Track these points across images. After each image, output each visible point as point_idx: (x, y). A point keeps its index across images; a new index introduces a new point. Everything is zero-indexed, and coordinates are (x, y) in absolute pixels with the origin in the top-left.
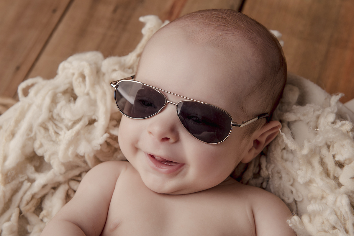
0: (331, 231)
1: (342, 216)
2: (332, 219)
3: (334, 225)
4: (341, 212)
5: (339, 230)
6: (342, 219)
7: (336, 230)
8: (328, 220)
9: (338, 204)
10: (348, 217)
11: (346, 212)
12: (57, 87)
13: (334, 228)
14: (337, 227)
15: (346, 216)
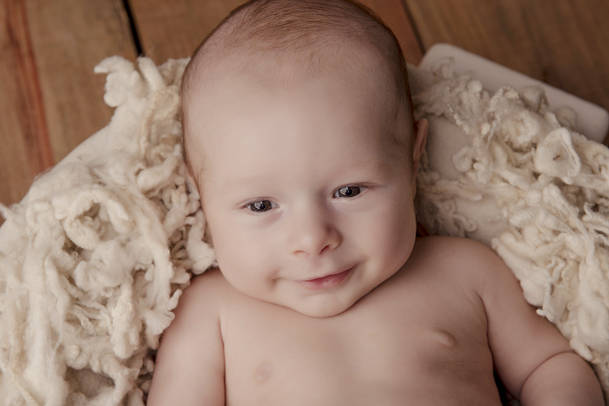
0: (556, 239)
1: (560, 212)
2: (551, 222)
3: (556, 228)
4: (555, 208)
5: (565, 232)
6: (562, 216)
7: (561, 235)
8: (544, 227)
9: (546, 199)
10: (568, 211)
11: (563, 205)
12: (49, 250)
13: (556, 233)
14: (561, 229)
15: (565, 212)
